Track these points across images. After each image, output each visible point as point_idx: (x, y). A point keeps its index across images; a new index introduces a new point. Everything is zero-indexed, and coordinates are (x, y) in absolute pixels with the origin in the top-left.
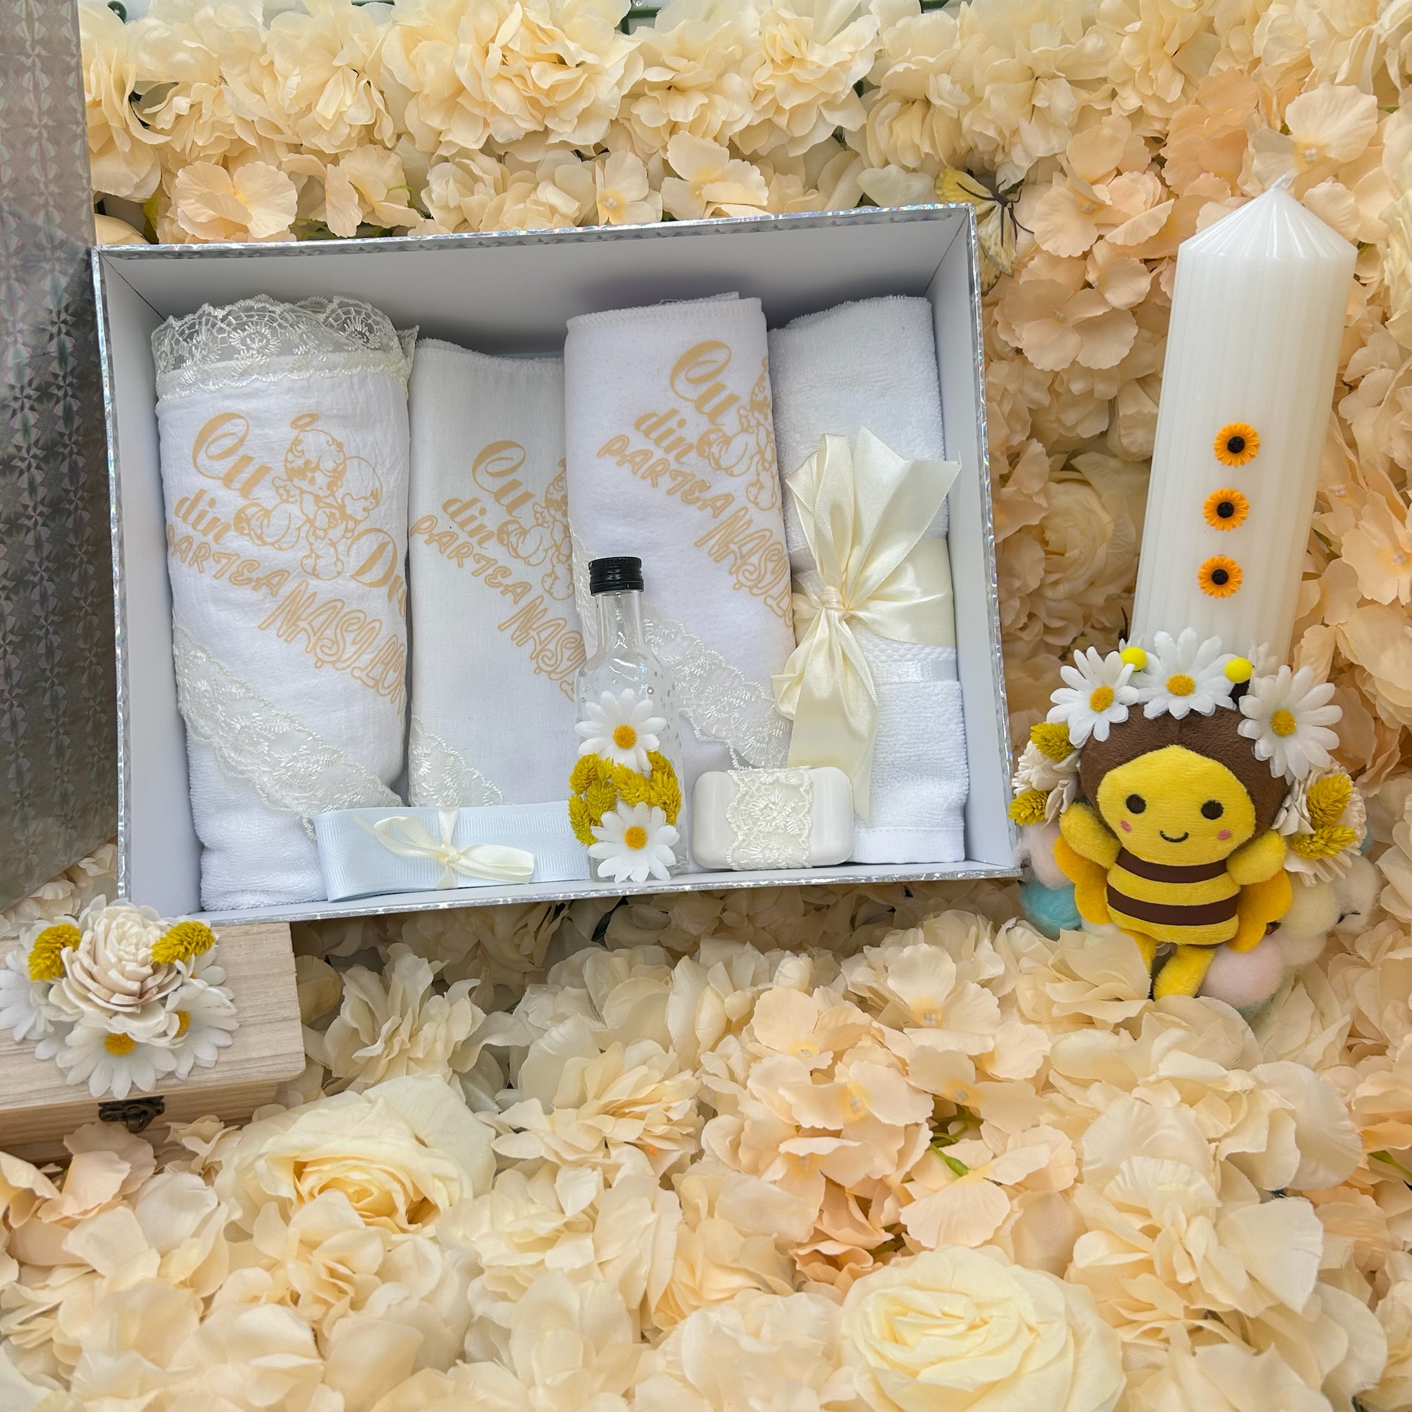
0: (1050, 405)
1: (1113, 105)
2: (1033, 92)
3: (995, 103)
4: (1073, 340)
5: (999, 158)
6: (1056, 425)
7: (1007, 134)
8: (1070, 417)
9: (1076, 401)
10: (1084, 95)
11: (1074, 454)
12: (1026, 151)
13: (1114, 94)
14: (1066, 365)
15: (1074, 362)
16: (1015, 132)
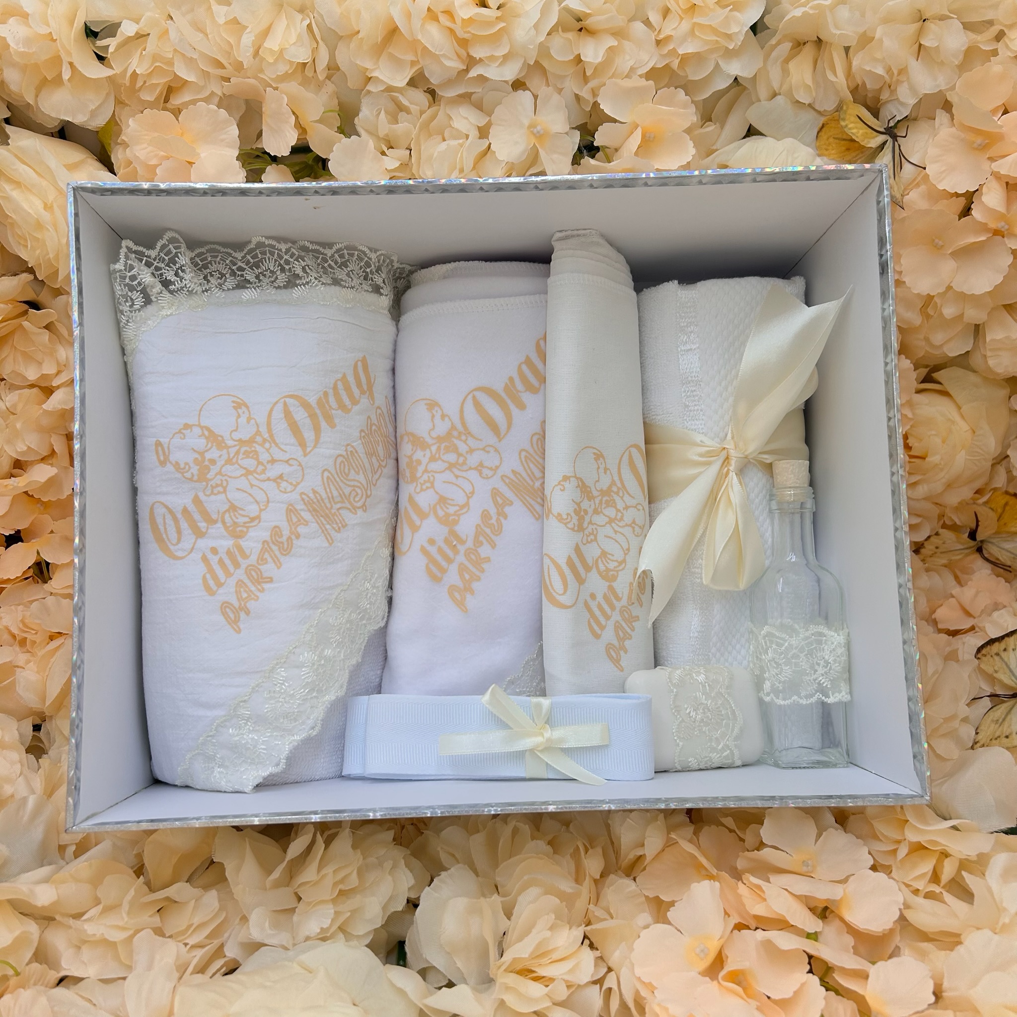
0: (920, 326)
1: (1000, 46)
2: (920, 32)
3: (887, 43)
4: (948, 266)
5: (885, 96)
6: (924, 343)
7: (896, 72)
8: (938, 338)
9: (946, 323)
10: (972, 36)
11: (937, 368)
12: (913, 89)
13: (1000, 36)
14: (942, 290)
15: (949, 288)
16: (903, 71)
